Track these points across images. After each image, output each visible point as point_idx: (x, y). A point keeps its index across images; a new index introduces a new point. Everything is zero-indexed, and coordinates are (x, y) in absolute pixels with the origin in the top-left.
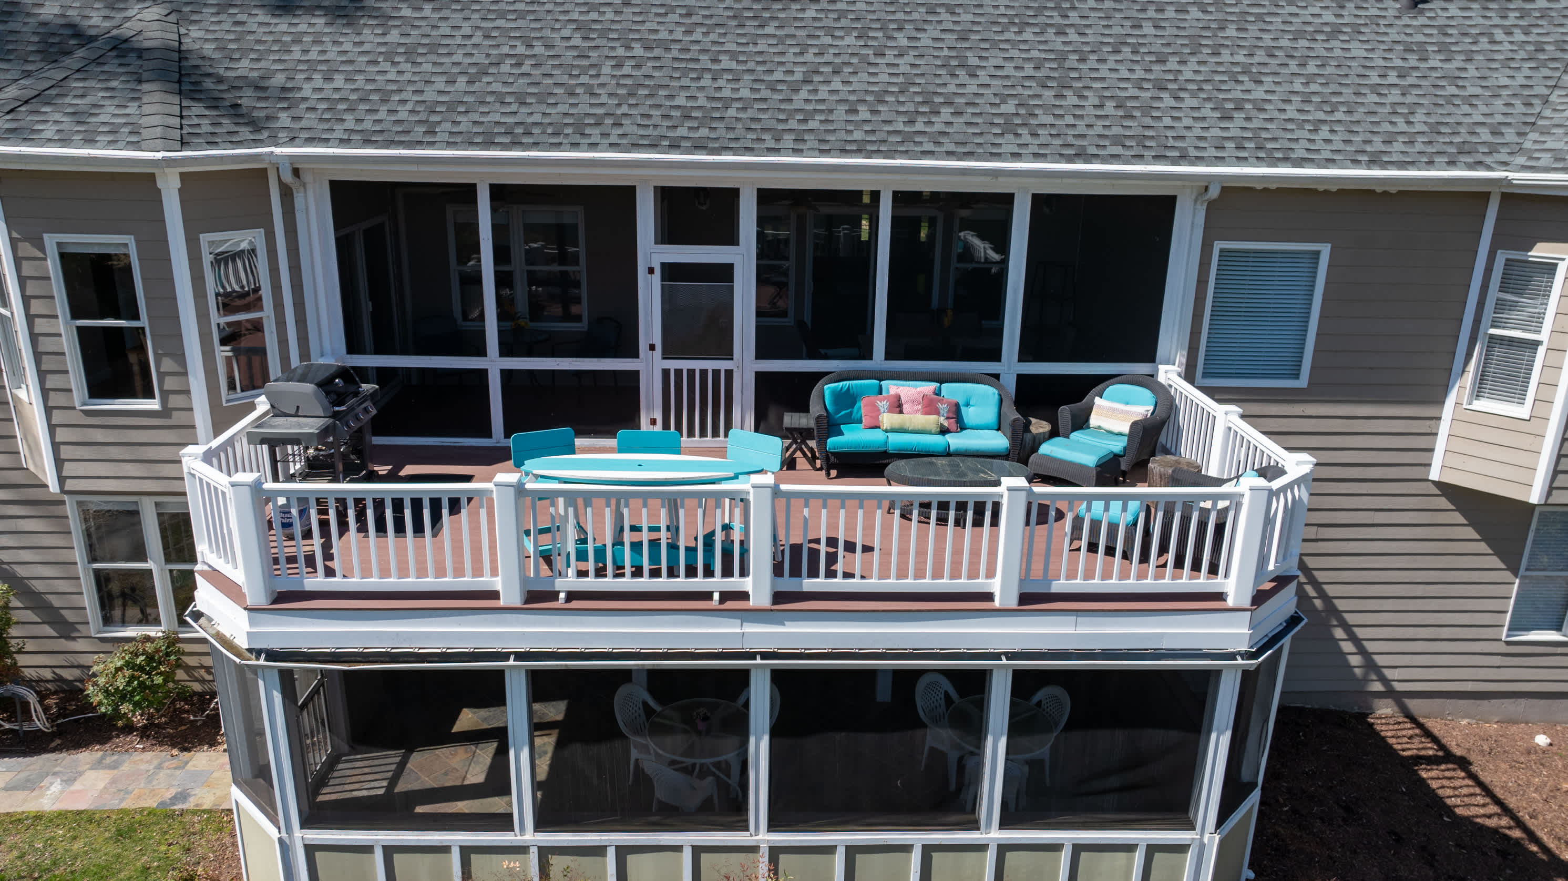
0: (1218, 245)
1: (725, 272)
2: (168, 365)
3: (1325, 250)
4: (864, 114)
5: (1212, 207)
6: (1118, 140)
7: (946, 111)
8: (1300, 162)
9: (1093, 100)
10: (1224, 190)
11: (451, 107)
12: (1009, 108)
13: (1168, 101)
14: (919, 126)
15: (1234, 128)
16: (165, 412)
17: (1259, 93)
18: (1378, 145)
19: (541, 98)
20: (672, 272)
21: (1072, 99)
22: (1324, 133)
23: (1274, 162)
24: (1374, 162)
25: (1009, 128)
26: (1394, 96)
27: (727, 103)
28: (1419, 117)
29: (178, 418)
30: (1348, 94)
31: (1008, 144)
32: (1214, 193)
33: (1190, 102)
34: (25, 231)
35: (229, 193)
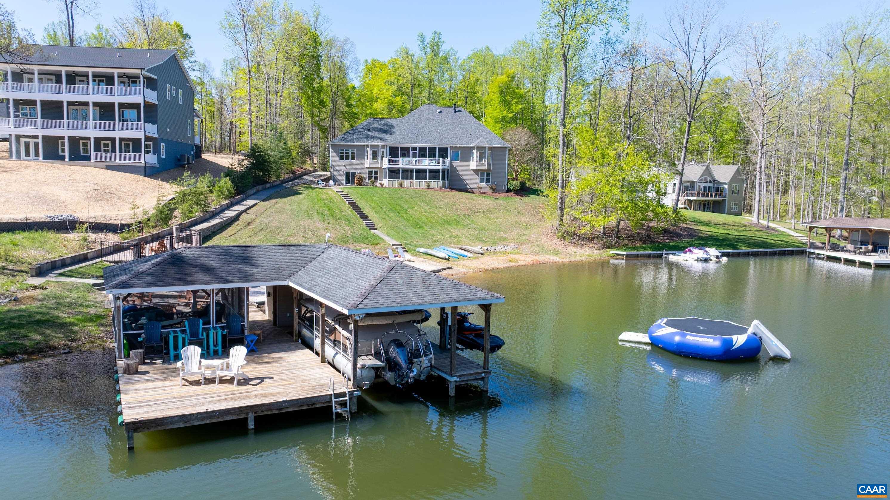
0: (451, 151)
1: (416, 153)
2: (378, 158)
3: (459, 151)
4: (428, 142)
6: (445, 143)
7: (433, 142)
8: (456, 145)
9: (444, 141)
10: (450, 147)
11: (399, 141)
14: (431, 142)
15: (451, 143)
16: (377, 161)
17: (453, 141)
19: (405, 141)
20: (412, 152)
21: (442, 141)
22: (457, 143)
23: (454, 145)
24: (461, 145)
25: (437, 142)
26: (465, 140)
27: (418, 141)
28: (465, 142)
30: (462, 140)
31: (436, 144)
33: (449, 142)
34: (371, 149)
35: (384, 147)
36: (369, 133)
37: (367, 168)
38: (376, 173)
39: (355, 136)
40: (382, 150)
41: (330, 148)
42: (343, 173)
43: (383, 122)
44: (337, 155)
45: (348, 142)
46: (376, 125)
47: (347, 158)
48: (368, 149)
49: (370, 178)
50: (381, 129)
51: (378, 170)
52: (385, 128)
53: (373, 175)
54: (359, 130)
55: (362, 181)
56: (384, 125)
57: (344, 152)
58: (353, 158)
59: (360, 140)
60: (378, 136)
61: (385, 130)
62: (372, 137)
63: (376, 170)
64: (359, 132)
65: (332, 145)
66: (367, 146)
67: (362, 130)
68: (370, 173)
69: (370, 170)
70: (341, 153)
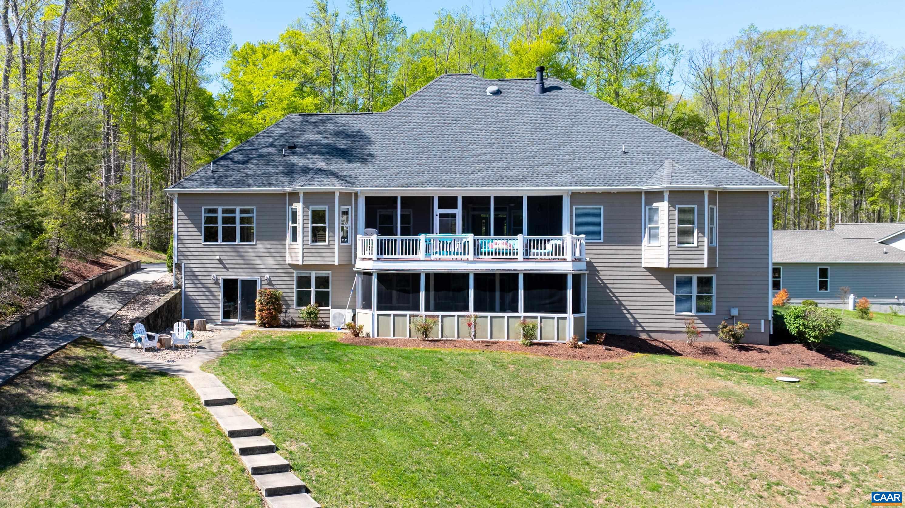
0: (574, 207)
1: (454, 216)
2: (331, 234)
3: (602, 207)
4: (486, 179)
5: (571, 197)
6: (546, 183)
7: (505, 179)
8: (591, 186)
9: (540, 175)
10: (572, 193)
11: (393, 180)
12: (521, 177)
13: (559, 175)
14: (499, 181)
15: (575, 180)
16: (329, 245)
17: (582, 172)
18: (611, 182)
19: (412, 178)
20: (441, 216)
21: (535, 175)
22: (598, 180)
23: (584, 186)
24: (609, 185)
25: (520, 181)
26: (617, 172)
27: (454, 178)
28: (622, 176)
29: (331, 246)
30: (605, 172)
31: (520, 184)
32: (570, 193)
33: (564, 175)
34: (306, 205)
35: (346, 197)
36: (294, 159)
37: (295, 267)
38: (323, 282)
39: (252, 168)
40: (344, 208)
41: (175, 205)
42: (216, 282)
43: (330, 127)
44: (197, 226)
45: (232, 186)
46: (311, 136)
47: (229, 236)
48: (299, 207)
49: (303, 299)
50: (328, 145)
51: (329, 273)
52: (342, 143)
53: (313, 290)
54: (264, 151)
55: (279, 310)
56: (337, 134)
57: (220, 215)
58: (246, 236)
59: (267, 179)
60: (322, 165)
61: (343, 151)
62: (305, 170)
63: (323, 273)
64: (261, 156)
65: (179, 195)
66: (294, 196)
67: (271, 150)
68: (303, 282)
69: (304, 273)
70: (209, 220)
